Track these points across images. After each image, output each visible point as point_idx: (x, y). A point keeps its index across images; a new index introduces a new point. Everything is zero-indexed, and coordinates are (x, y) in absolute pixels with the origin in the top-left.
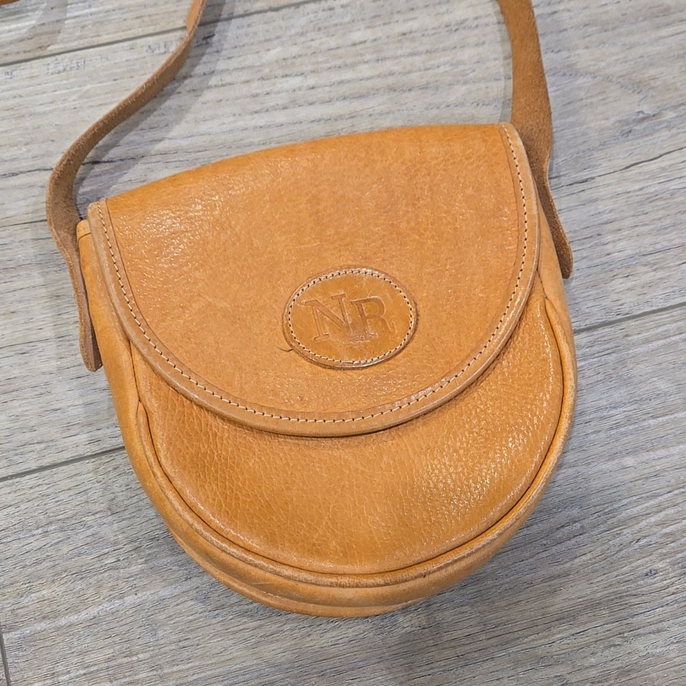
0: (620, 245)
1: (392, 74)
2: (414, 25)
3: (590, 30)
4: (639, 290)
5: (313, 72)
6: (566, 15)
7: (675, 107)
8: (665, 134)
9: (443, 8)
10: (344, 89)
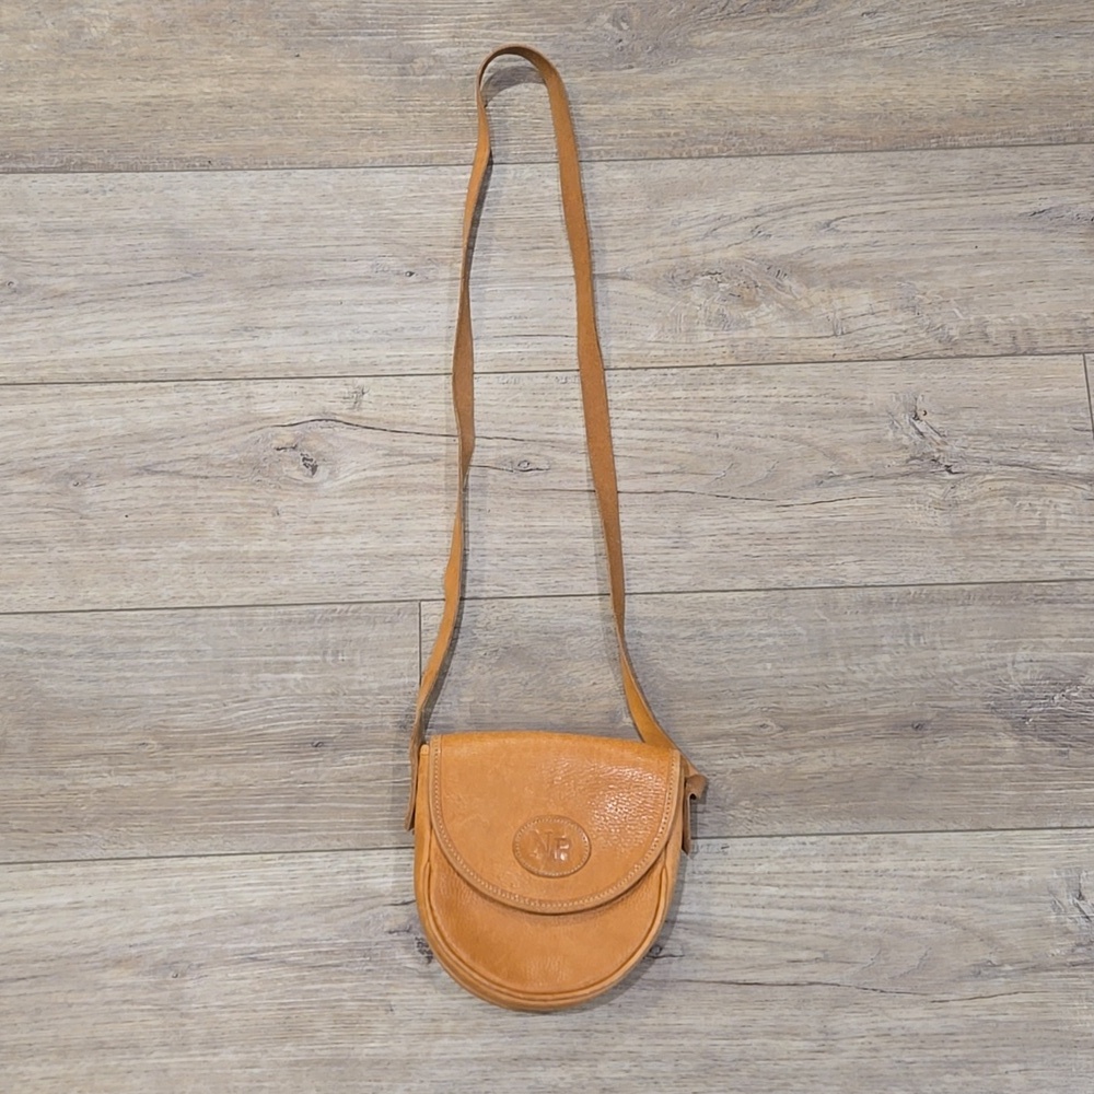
0: (797, 547)
1: (691, 420)
2: (711, 394)
3: (814, 417)
4: (801, 574)
5: (646, 410)
6: (803, 405)
7: (852, 474)
8: (842, 488)
9: (730, 387)
10: (662, 424)
